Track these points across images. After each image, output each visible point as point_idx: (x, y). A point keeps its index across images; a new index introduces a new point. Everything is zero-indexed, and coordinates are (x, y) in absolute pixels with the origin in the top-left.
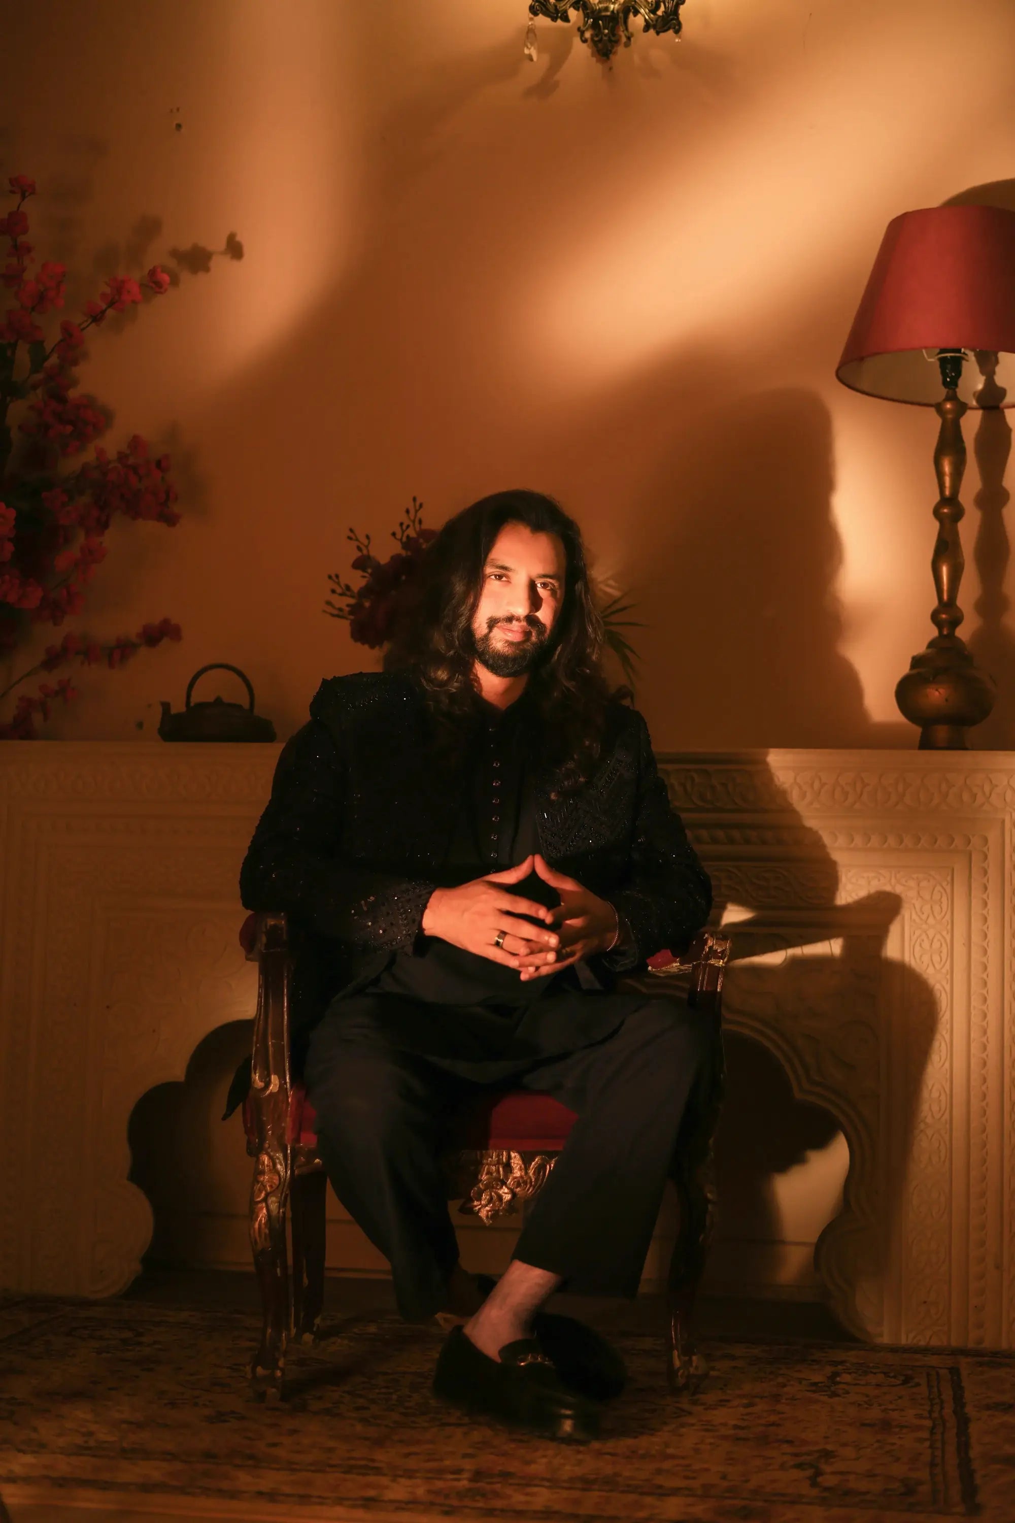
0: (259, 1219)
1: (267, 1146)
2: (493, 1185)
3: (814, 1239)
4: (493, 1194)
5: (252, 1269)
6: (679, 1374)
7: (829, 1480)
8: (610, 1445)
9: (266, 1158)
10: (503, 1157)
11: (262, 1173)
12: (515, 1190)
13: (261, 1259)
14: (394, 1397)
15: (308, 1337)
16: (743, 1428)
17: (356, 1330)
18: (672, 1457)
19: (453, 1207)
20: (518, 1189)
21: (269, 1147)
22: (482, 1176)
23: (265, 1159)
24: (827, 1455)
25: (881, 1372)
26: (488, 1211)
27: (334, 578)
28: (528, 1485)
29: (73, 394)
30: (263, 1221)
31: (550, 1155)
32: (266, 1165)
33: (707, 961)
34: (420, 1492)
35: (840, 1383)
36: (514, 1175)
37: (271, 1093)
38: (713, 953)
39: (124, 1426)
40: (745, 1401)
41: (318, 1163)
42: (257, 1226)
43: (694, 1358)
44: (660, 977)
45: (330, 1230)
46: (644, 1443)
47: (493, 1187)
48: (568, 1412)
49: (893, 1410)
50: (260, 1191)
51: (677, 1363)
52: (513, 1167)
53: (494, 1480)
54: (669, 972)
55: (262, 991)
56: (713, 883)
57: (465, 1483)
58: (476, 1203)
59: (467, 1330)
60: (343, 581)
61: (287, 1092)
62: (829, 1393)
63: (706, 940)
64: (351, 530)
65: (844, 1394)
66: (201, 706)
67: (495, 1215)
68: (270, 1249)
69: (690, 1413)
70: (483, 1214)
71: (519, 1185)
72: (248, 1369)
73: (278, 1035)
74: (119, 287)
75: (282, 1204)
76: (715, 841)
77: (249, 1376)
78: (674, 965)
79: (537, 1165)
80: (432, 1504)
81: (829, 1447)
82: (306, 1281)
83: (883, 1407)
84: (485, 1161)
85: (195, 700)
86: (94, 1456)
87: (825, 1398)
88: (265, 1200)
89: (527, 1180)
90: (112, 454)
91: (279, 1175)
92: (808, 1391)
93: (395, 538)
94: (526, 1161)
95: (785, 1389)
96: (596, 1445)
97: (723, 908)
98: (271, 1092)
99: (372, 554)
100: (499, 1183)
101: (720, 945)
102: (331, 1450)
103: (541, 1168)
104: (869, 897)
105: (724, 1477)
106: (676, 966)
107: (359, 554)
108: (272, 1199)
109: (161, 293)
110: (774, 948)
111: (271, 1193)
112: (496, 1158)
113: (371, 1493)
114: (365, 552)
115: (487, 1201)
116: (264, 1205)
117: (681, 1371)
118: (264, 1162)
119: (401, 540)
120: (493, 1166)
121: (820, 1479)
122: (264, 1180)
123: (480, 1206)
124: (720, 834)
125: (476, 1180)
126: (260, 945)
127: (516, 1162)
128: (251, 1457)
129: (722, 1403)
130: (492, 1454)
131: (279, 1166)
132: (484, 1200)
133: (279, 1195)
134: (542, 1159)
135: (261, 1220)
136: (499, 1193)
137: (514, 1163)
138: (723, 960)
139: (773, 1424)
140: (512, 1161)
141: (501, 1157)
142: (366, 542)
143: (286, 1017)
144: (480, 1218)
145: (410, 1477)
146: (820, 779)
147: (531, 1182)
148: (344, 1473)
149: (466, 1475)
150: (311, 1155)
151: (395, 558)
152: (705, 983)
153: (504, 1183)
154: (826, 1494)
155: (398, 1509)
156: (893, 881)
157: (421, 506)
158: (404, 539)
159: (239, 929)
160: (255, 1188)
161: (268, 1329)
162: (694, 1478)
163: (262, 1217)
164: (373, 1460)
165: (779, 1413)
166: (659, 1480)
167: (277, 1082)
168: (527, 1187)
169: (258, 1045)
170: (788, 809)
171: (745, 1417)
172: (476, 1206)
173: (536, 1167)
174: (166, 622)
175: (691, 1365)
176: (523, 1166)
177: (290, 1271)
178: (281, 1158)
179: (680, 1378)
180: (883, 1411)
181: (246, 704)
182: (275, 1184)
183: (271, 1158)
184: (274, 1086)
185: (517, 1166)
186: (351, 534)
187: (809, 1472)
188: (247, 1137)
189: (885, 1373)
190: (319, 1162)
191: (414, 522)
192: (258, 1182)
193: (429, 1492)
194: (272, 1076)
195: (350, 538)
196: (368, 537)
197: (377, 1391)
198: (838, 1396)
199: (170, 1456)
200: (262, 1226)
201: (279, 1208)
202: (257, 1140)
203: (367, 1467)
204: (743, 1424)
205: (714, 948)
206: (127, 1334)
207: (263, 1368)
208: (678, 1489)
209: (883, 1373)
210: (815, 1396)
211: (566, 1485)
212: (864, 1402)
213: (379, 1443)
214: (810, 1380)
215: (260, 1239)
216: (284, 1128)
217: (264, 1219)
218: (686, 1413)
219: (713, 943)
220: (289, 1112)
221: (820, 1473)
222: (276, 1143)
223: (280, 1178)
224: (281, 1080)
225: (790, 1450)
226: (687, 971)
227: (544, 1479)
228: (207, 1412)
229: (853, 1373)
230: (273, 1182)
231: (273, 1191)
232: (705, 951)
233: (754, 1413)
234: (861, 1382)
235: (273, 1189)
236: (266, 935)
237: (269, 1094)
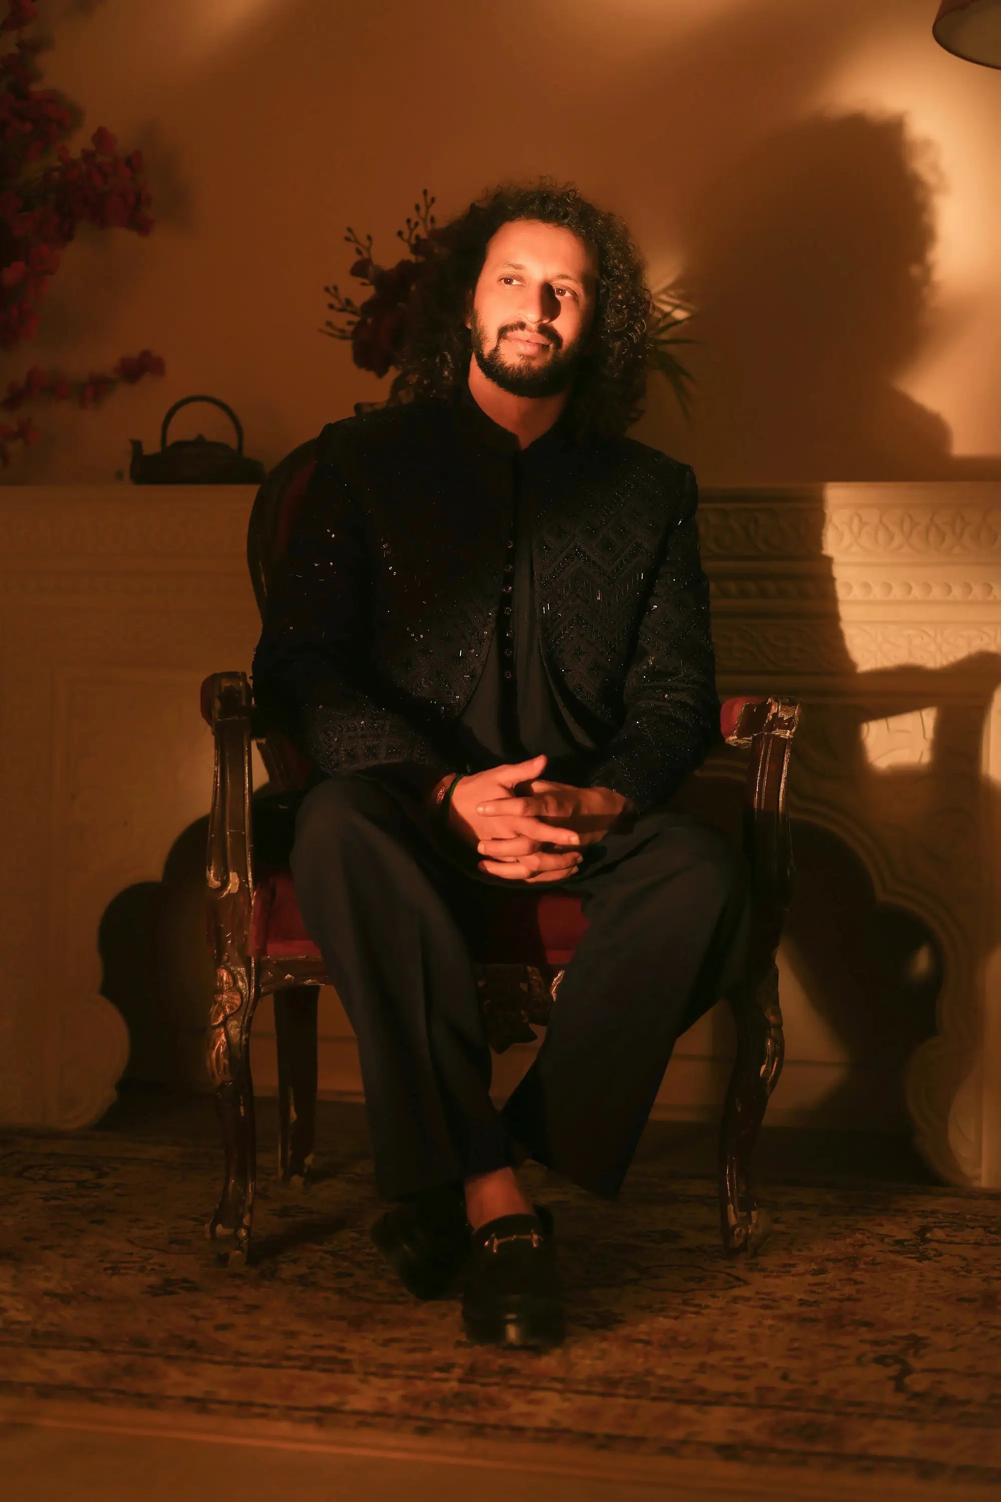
0: (217, 1047)
1: (225, 958)
6: (735, 1233)
7: (918, 1382)
9: (225, 974)
11: (221, 991)
13: (220, 1096)
16: (810, 1304)
18: (722, 1347)
21: (228, 960)
23: (223, 975)
24: (916, 1344)
27: (332, 291)
28: (534, 1388)
29: (36, 88)
30: (221, 1050)
32: (224, 982)
33: (770, 732)
34: (394, 1398)
35: (930, 1240)
37: (229, 895)
38: (778, 722)
39: (47, 1300)
40: (814, 1266)
41: (289, 979)
42: (214, 1055)
43: (754, 1214)
46: (686, 1325)
49: (997, 1278)
50: (218, 1014)
51: (733, 1220)
53: (494, 1380)
55: (217, 769)
57: (454, 1385)
60: (344, 294)
61: (249, 893)
62: (917, 1255)
63: (770, 704)
64: (349, 230)
65: (935, 1256)
66: (181, 445)
68: (231, 1083)
69: (746, 1283)
72: (207, 1226)
73: (238, 824)
75: (246, 1029)
77: (208, 1235)
78: (731, 738)
80: (407, 1417)
81: (920, 1333)
82: (293, 1115)
83: (984, 1275)
85: (172, 438)
87: (913, 1262)
88: (224, 1024)
89: (547, 1000)
90: (77, 154)
91: (241, 994)
92: (890, 1252)
93: (403, 239)
94: (547, 977)
95: (864, 1250)
98: (229, 893)
99: (374, 258)
101: (786, 711)
102: (292, 1334)
104: (970, 659)
105: (785, 1377)
106: (733, 740)
107: (358, 258)
108: (233, 1024)
111: (232, 1015)
113: (331, 1400)
114: (366, 256)
116: (222, 1030)
117: (738, 1229)
118: (222, 979)
119: (408, 241)
121: (908, 1380)
122: (222, 1000)
126: (214, 713)
127: (534, 978)
128: (192, 1345)
129: (786, 1269)
131: (240, 984)
133: (241, 1018)
135: (219, 1048)
137: (531, 980)
138: (791, 730)
139: (849, 1299)
140: (529, 977)
142: (366, 243)
143: (247, 801)
145: (386, 1376)
148: (306, 1368)
149: (457, 1372)
150: (281, 969)
151: (404, 265)
152: (768, 759)
153: (522, 1002)
154: (913, 1404)
155: (362, 1424)
157: (433, 200)
158: (413, 241)
160: (211, 1009)
161: (231, 1179)
162: (745, 1378)
163: (220, 1044)
164: (342, 1350)
165: (856, 1282)
166: (703, 1381)
167: (237, 881)
169: (213, 835)
171: (814, 1288)
174: (146, 354)
175: (751, 1223)
176: (543, 983)
178: (243, 973)
179: (736, 1237)
180: (985, 1280)
181: (233, 443)
182: (237, 1005)
183: (230, 973)
184: (233, 886)
185: (534, 983)
186: (349, 235)
187: (893, 1371)
189: (985, 1228)
190: (291, 979)
191: (425, 220)
192: (216, 1002)
193: (405, 1398)
194: (231, 874)
195: (348, 239)
196: (369, 238)
198: (929, 1259)
199: (91, 1343)
200: (220, 1054)
201: (241, 1033)
202: (215, 951)
203: (332, 1360)
204: (812, 1298)
205: (779, 715)
206: (87, 1175)
207: (224, 1226)
208: (726, 1395)
209: (981, 1227)
210: (900, 1258)
211: (583, 1387)
212: (961, 1268)
213: (357, 1324)
214: (893, 1236)
215: (218, 1073)
216: (246, 936)
217: (221, 1047)
218: (741, 1283)
219: (778, 709)
220: (252, 917)
221: (907, 1371)
222: (236, 955)
223: (242, 998)
224: (242, 878)
225: (869, 1336)
226: (747, 746)
227: (555, 1379)
228: (152, 1280)
229: (947, 1227)
230: (234, 1003)
231: (234, 1013)
232: (769, 720)
233: (825, 1283)
234: (955, 1240)
235: (234, 1011)
236: (220, 700)
237: (226, 896)
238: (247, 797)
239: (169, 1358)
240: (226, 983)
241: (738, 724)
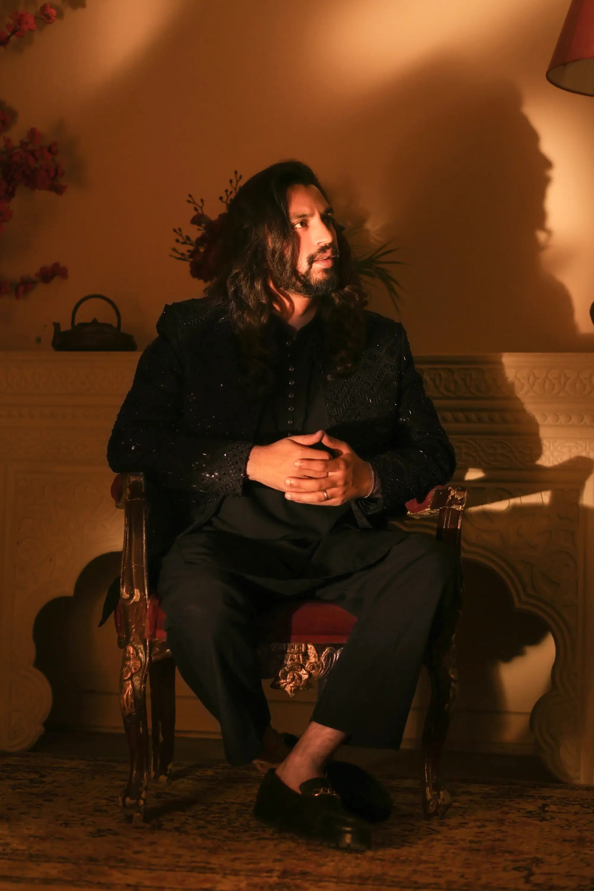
0: (127, 692)
1: (132, 640)
2: (295, 668)
3: (529, 709)
4: (295, 674)
5: (123, 731)
6: (431, 804)
7: (538, 879)
8: (380, 853)
9: (131, 649)
10: (302, 648)
11: (129, 659)
12: (311, 672)
13: (128, 721)
14: (225, 820)
15: (163, 778)
16: (476, 842)
17: (198, 774)
18: (426, 862)
19: (266, 683)
20: (313, 671)
21: (133, 641)
22: (287, 662)
23: (130, 649)
24: (537, 861)
25: (577, 804)
26: (291, 687)
27: (178, 231)
28: (320, 881)
30: (130, 694)
31: (336, 647)
32: (131, 653)
33: (450, 506)
34: (242, 885)
35: (548, 811)
36: (311, 661)
37: (134, 602)
38: (454, 501)
39: (31, 839)
40: (478, 823)
41: (169, 652)
42: (125, 697)
43: (441, 793)
44: (416, 519)
45: (179, 704)
46: (405, 852)
47: (295, 670)
48: (349, 829)
49: (587, 830)
50: (127, 672)
51: (429, 796)
52: (309, 655)
53: (297, 877)
54: (423, 515)
55: (127, 529)
56: (456, 451)
57: (275, 879)
58: (282, 681)
59: (278, 772)
60: (185, 233)
61: (146, 601)
62: (540, 818)
63: (450, 490)
64: (190, 196)
65: (551, 819)
66: (82, 325)
67: (296, 690)
68: (135, 714)
69: (438, 832)
70: (288, 689)
71: (314, 668)
72: (120, 799)
73: (139, 560)
74: (20, 20)
75: (144, 682)
76: (457, 420)
77: (121, 804)
78: (427, 510)
79: (327, 654)
81: (539, 856)
82: (161, 738)
83: (579, 828)
84: (288, 651)
85: (79, 320)
86: (9, 859)
87: (536, 822)
88: (131, 678)
89: (319, 665)
90: (16, 142)
91: (141, 661)
92: (524, 817)
93: (223, 202)
94: (319, 651)
95: (509, 815)
96: (369, 853)
97: (466, 471)
99: (205, 213)
100: (299, 667)
101: (460, 495)
102: (180, 856)
103: (330, 656)
104: (570, 461)
105: (462, 876)
106: (428, 511)
107: (196, 213)
108: (136, 678)
109: (50, 23)
110: (500, 498)
111: (135, 673)
112: (297, 648)
113: (208, 885)
114: (200, 211)
115: (291, 680)
116: (130, 682)
117: (432, 802)
118: (130, 651)
119: (226, 202)
120: (295, 654)
121: (532, 878)
122: (130, 664)
123: (286, 684)
124: (461, 415)
125: (281, 664)
126: (125, 496)
127: (311, 652)
128: (122, 860)
129: (462, 825)
130: (294, 859)
131: (140, 655)
132: (289, 678)
133: (141, 675)
134: (330, 649)
135: (128, 693)
136: (300, 674)
137: (310, 653)
138: (462, 505)
139: (499, 840)
140: (309, 651)
141: (301, 648)
142: (200, 204)
143: (145, 547)
144: (286, 692)
145: (236, 875)
146: (534, 374)
147: (322, 666)
148: (190, 871)
149: (276, 874)
150: (164, 646)
152: (449, 522)
153: (303, 667)
154: (536, 888)
156: (588, 448)
157: (240, 177)
159: (110, 487)
160: (123, 670)
161: (134, 772)
162: (440, 877)
163: (129, 690)
164: (209, 863)
165: (503, 832)
166: (415, 878)
167: (139, 594)
168: (319, 669)
169: (125, 568)
170: (511, 397)
171: (478, 835)
172: (283, 683)
173: (326, 655)
174: (56, 265)
175: (440, 798)
176: (317, 655)
177: (150, 733)
178: (142, 649)
179: (431, 806)
180: (579, 831)
181: (115, 325)
182: (138, 667)
183: (135, 648)
184: (137, 597)
185: (312, 655)
186: (190, 199)
187: (524, 874)
188: (118, 634)
192: (126, 666)
193: (249, 885)
194: (135, 590)
195: (189, 202)
196: (202, 201)
197: (212, 815)
198: (547, 820)
199: (64, 860)
200: (129, 697)
201: (141, 684)
202: (125, 636)
203: (205, 868)
204: (476, 839)
205: (455, 497)
206: (34, 776)
207: (131, 798)
208: (430, 884)
209: (580, 804)
210: (530, 820)
211: (348, 881)
212: (566, 825)
213: (213, 851)
214: (526, 809)
215: (127, 707)
216: (144, 627)
217: (130, 692)
218: (436, 832)
219: (455, 493)
220: (147, 615)
221: (531, 874)
222: (138, 638)
223: (141, 663)
224: (142, 593)
225: (511, 858)
226: (436, 514)
227: (331, 877)
228: (90, 829)
229: (557, 804)
230: (136, 666)
231: (137, 672)
232: (449, 500)
233: (485, 832)
234: (563, 811)
235: (137, 671)
236: (129, 488)
237: (133, 603)
238: (144, 545)
239: (112, 867)
240: (132, 654)
241: (430, 502)
